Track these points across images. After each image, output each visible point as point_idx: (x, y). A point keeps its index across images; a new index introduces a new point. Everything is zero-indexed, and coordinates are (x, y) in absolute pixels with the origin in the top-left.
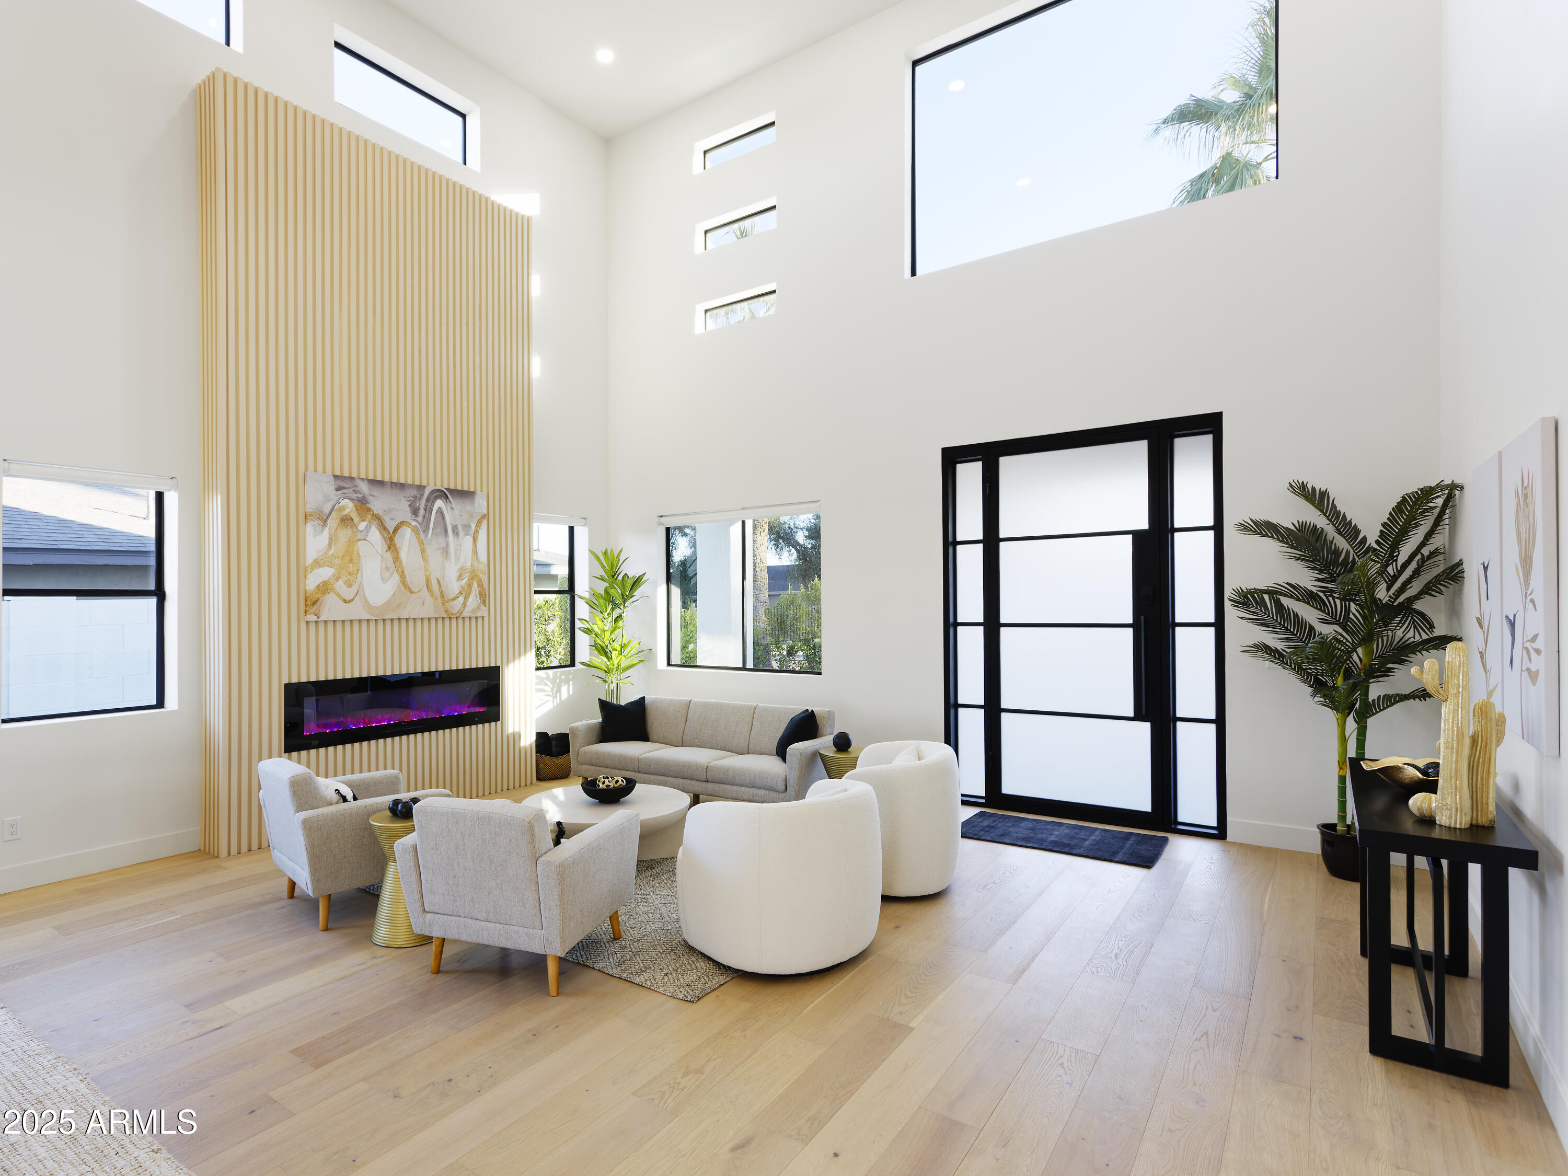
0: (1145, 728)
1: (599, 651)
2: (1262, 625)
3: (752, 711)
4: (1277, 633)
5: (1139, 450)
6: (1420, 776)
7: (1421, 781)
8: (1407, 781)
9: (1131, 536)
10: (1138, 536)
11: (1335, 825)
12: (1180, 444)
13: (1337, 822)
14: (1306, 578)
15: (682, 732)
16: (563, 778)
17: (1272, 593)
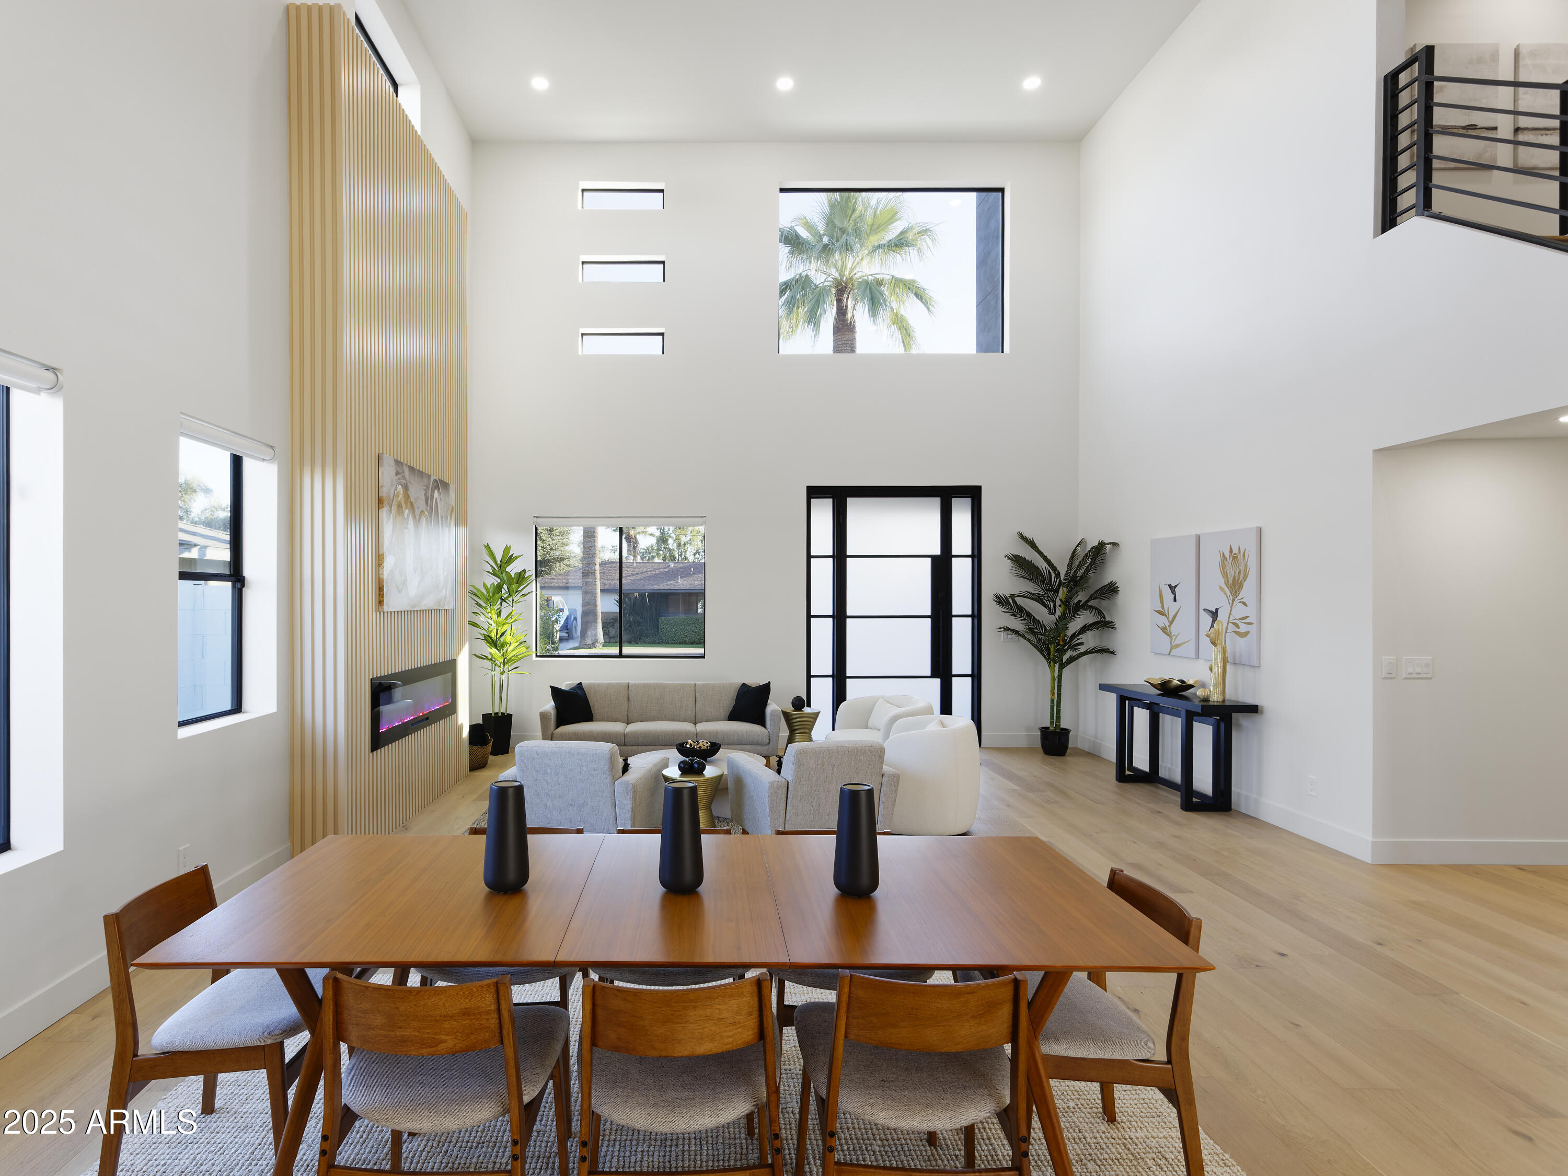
0: (937, 682)
1: (490, 644)
2: (1013, 615)
3: (693, 688)
4: (1021, 620)
5: (936, 501)
6: (1179, 683)
7: (1180, 685)
8: (1172, 687)
9: (930, 559)
10: (934, 558)
11: (1049, 727)
12: (955, 501)
13: (1049, 726)
14: (1031, 587)
15: (626, 711)
16: (482, 768)
17: (1013, 596)
